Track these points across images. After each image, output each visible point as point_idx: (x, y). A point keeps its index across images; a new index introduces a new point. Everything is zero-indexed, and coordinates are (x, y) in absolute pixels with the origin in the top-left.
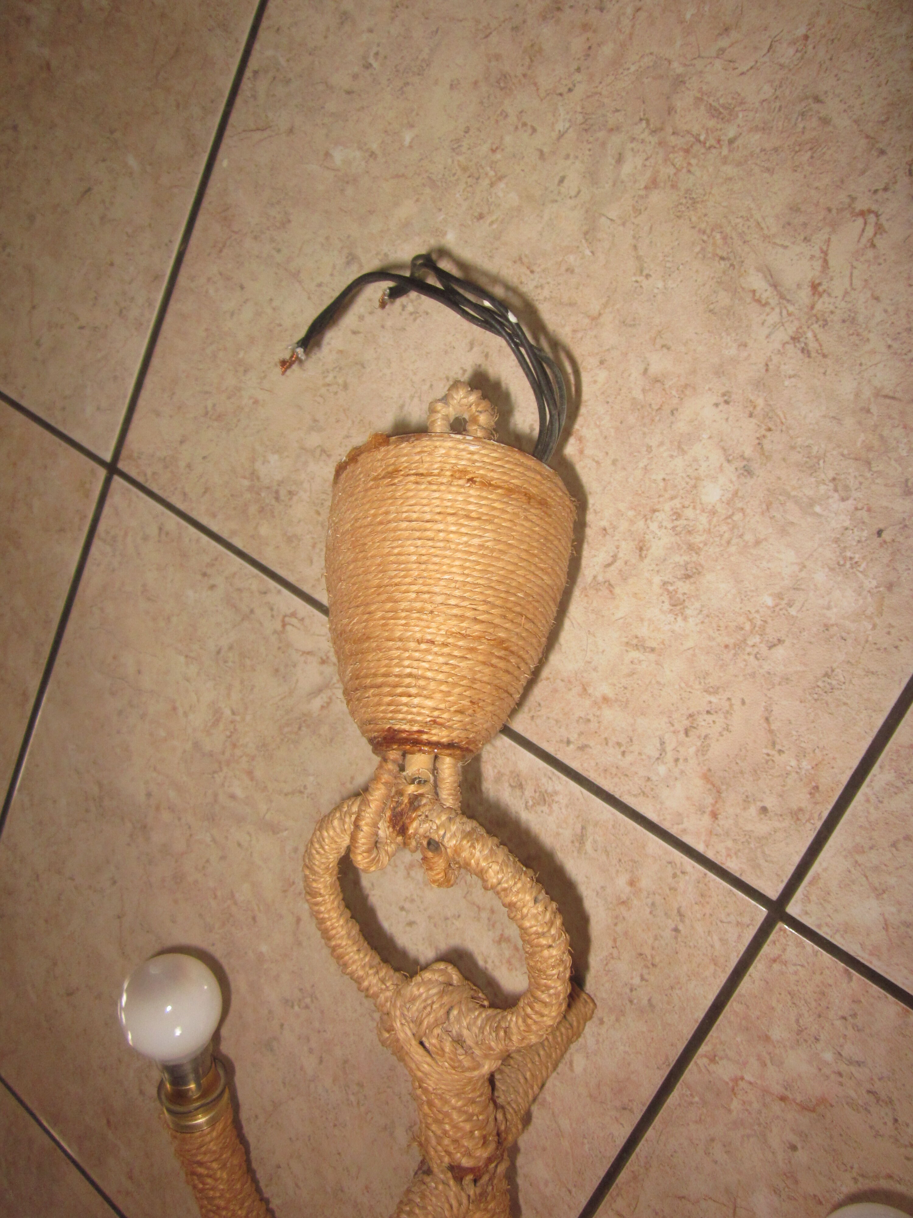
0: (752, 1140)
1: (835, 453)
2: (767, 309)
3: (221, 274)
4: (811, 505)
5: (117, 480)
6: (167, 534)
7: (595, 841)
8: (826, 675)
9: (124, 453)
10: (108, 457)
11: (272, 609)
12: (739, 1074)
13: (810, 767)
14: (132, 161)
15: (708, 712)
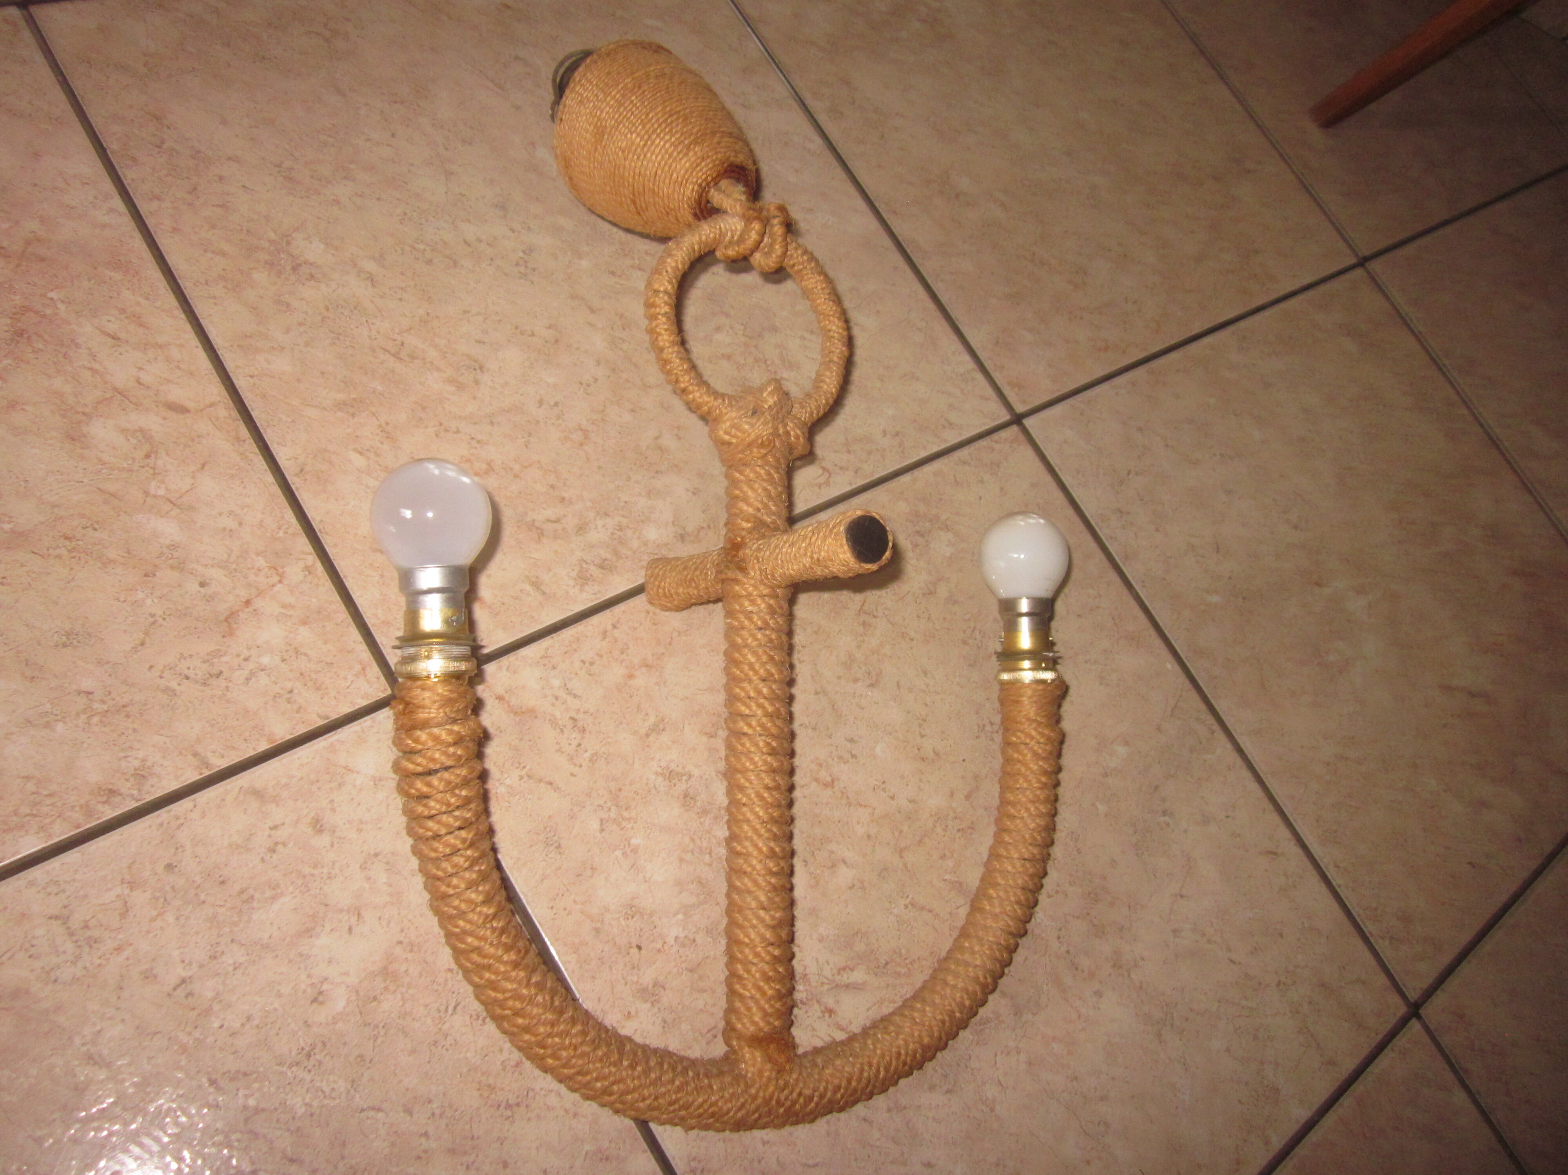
0: (226, 556)
1: (712, 953)
2: (835, 971)
3: (1098, 607)
4: (685, 914)
5: (1006, 417)
6: (944, 427)
7: (528, 595)
8: (559, 847)
9: (1022, 437)
10: (1027, 422)
11: (841, 468)
12: (285, 582)
13: (498, 791)
14: (1215, 599)
15: (579, 745)
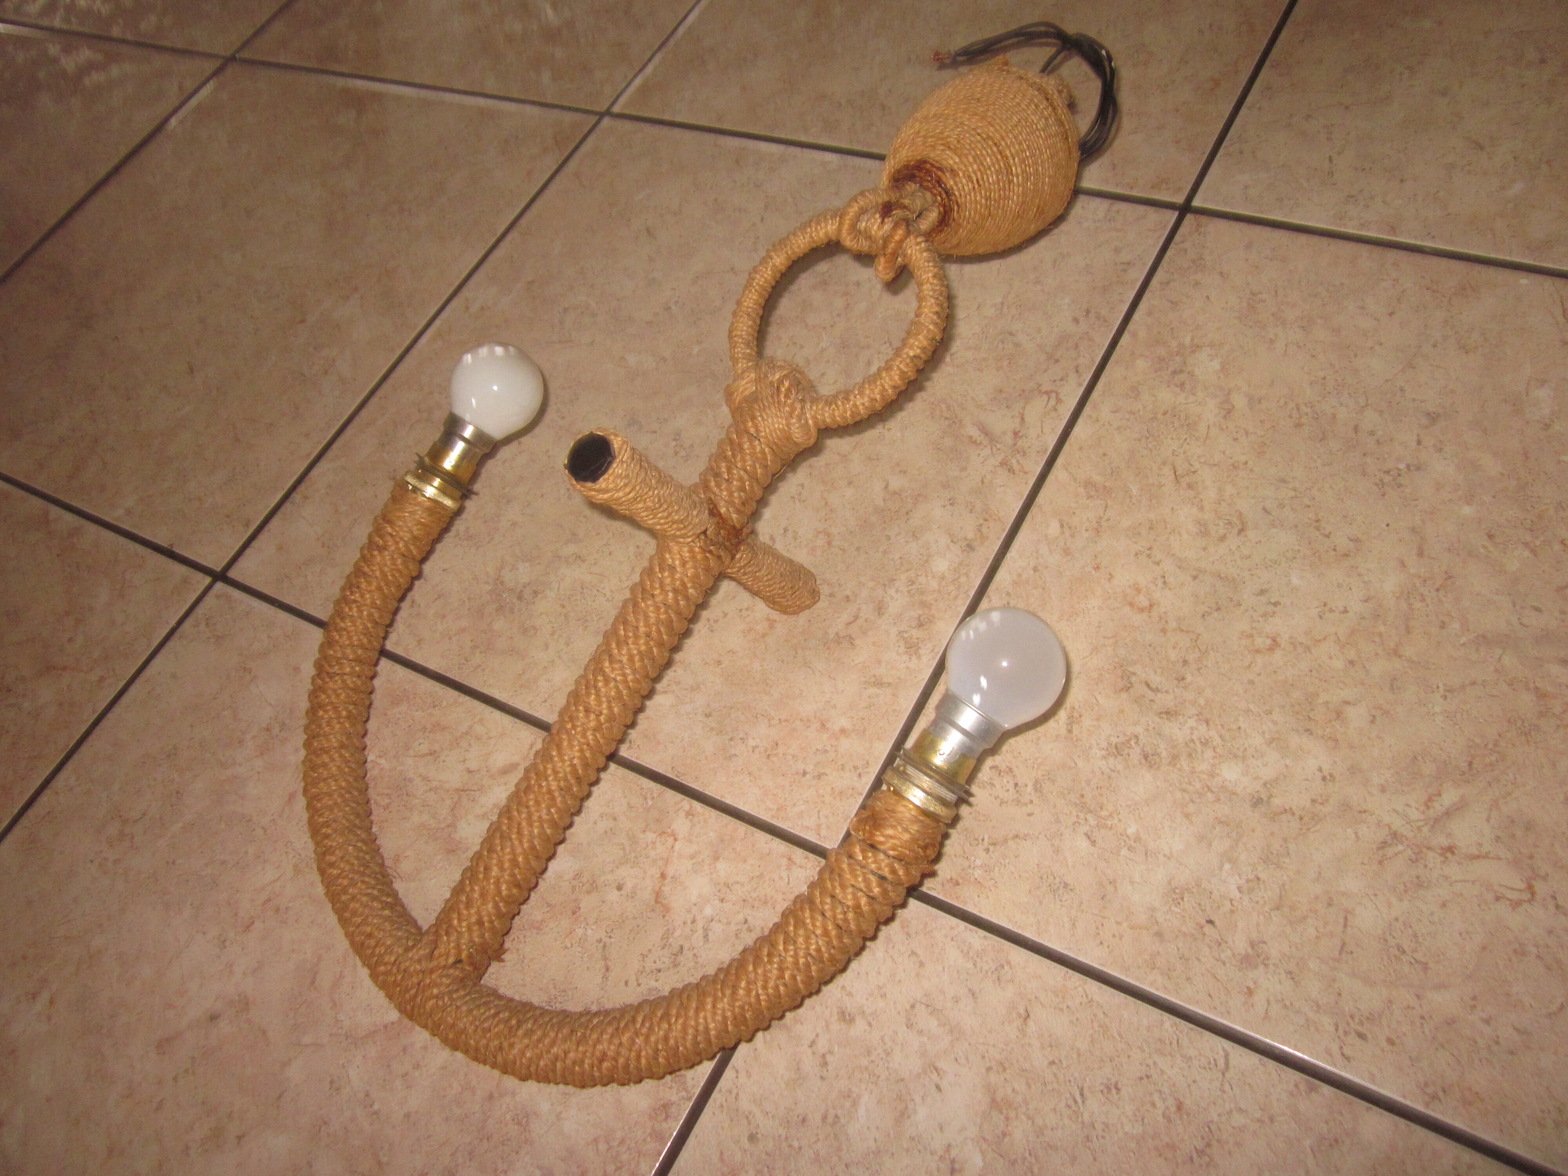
0: (621, 852)
1: (1285, 878)
2: (1422, 808)
3: (1403, 291)
4: (1230, 861)
5: (1174, 215)
6: (1125, 271)
7: (877, 696)
8: (1066, 885)
9: (1204, 219)
10: (1196, 203)
11: (1062, 379)
12: (680, 837)
13: (976, 876)
14: (1517, 188)
15: (1016, 785)
